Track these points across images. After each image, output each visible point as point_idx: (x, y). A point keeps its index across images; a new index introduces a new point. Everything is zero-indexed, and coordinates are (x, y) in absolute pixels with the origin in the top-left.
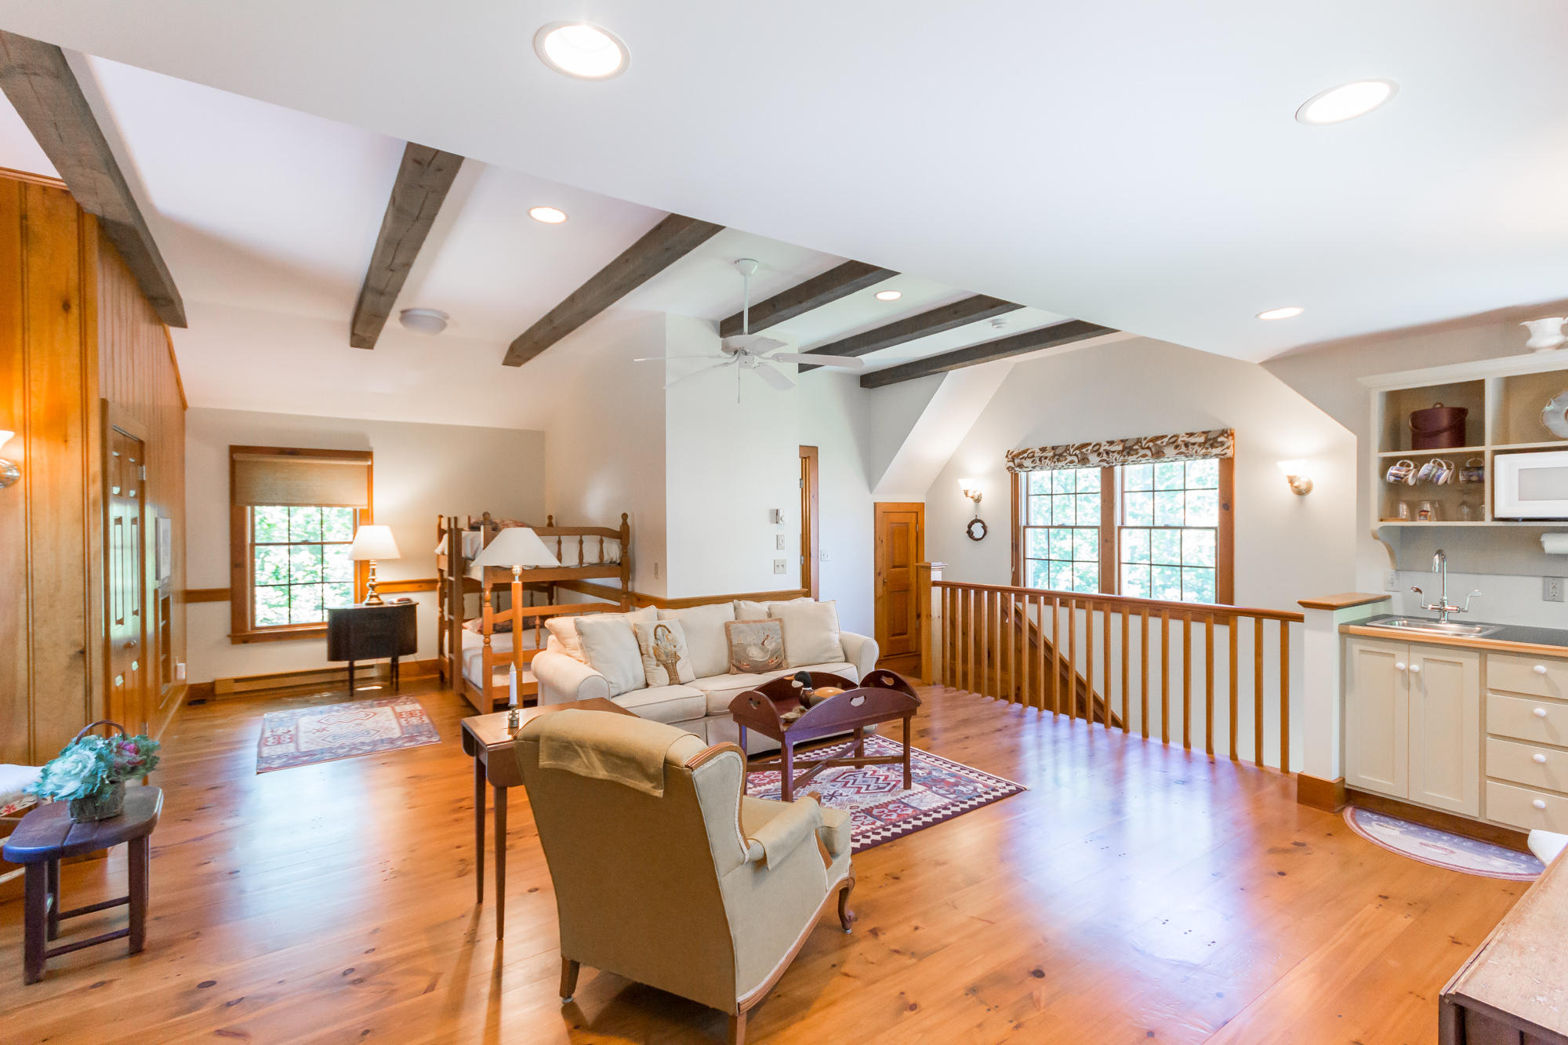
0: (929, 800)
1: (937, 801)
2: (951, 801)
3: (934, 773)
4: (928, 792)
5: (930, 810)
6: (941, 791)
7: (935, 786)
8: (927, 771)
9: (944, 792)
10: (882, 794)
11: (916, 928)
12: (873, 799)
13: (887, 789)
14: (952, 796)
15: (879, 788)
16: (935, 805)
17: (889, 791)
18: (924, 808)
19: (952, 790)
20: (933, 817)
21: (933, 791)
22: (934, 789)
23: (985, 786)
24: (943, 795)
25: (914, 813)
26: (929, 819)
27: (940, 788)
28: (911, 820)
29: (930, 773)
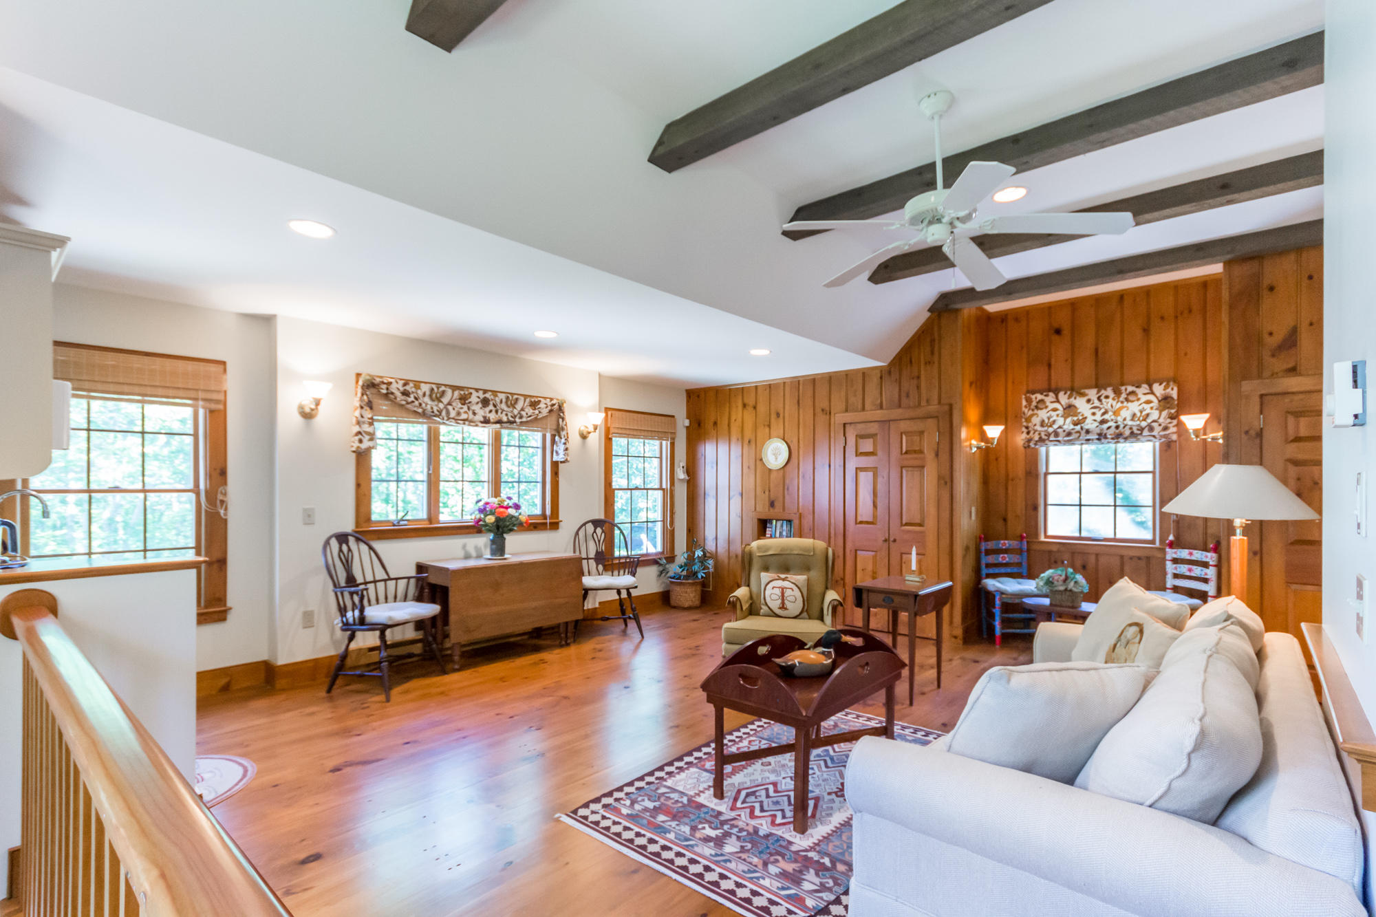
0: (690, 781)
1: (681, 780)
2: (665, 783)
3: (687, 829)
4: (692, 793)
5: (687, 769)
6: (675, 796)
7: (684, 806)
8: (698, 835)
9: (672, 795)
10: (746, 786)
11: (688, 696)
12: (753, 777)
13: (743, 794)
14: (662, 790)
15: (753, 793)
16: (683, 775)
17: (739, 792)
18: (693, 770)
19: (662, 799)
20: (683, 762)
21: (686, 795)
22: (685, 800)
23: (617, 811)
24: (674, 790)
25: (702, 763)
26: (687, 759)
27: (677, 801)
28: (704, 757)
29: (694, 829)
